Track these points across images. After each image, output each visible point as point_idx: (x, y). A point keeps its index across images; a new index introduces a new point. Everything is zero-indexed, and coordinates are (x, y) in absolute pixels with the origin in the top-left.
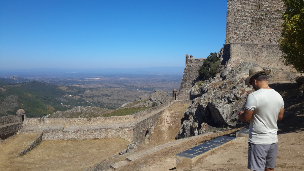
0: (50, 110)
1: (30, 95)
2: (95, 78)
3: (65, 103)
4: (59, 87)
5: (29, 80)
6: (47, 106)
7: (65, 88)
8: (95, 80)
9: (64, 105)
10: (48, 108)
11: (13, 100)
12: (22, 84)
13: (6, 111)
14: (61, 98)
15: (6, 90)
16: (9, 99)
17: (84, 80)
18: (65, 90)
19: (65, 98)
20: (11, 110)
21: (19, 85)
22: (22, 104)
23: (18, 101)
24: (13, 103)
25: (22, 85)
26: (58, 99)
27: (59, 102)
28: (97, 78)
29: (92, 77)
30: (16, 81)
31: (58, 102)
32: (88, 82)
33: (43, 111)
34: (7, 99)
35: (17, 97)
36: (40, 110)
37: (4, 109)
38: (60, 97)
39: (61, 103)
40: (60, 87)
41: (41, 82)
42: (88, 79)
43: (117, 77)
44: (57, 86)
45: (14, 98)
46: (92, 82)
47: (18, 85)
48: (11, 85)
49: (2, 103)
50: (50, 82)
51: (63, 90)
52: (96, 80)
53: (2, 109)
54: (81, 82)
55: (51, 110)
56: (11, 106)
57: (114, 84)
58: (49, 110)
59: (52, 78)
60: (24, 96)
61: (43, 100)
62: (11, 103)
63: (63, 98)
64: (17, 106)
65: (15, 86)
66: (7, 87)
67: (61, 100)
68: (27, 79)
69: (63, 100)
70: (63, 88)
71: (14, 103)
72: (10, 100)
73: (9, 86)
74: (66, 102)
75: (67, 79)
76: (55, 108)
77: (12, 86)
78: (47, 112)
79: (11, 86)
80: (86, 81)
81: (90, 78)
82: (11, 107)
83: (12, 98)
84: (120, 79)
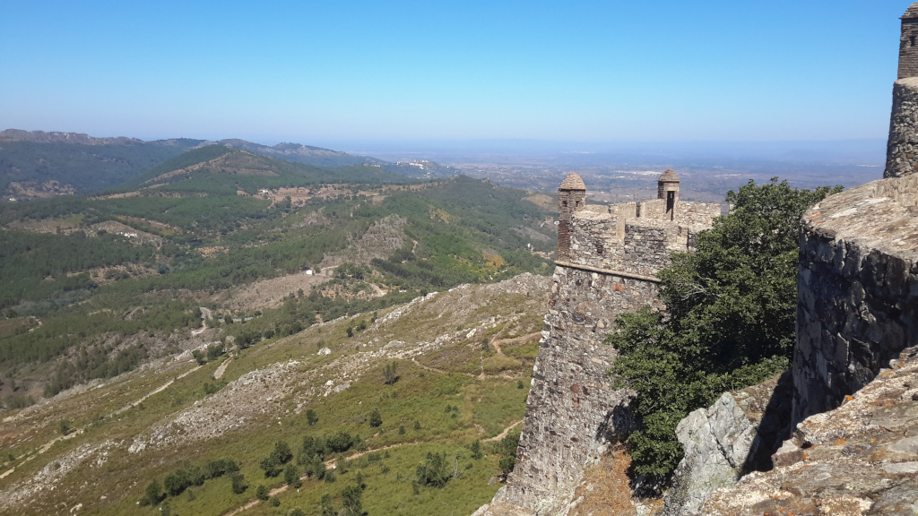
0: (491, 264)
1: (445, 216)
2: (645, 170)
3: (539, 246)
4: (528, 196)
5: (459, 173)
6: (484, 251)
7: (544, 200)
8: (644, 177)
9: (535, 250)
10: (485, 258)
11: (393, 230)
12: (430, 185)
13: (370, 259)
14: (530, 230)
15: (383, 198)
16: (382, 225)
17: (610, 175)
18: (546, 206)
19: (541, 230)
20: (383, 258)
21: (422, 185)
22: (416, 242)
23: (406, 232)
24: (391, 239)
25: (428, 187)
26: (520, 231)
27: (522, 242)
28: (650, 170)
29: (636, 169)
30: (425, 172)
31: (520, 239)
32: (623, 182)
33: (470, 265)
34: (376, 226)
35: (404, 220)
36: (462, 261)
37: (366, 254)
38: (530, 226)
39: (529, 245)
40: (531, 195)
41: (479, 181)
42: (622, 174)
43: (715, 169)
44: (524, 193)
45: (397, 223)
46: (634, 182)
47: (418, 187)
48: (401, 185)
49: (364, 237)
50: (513, 181)
51: (540, 204)
52: (647, 177)
53: (362, 252)
54: (601, 183)
55: (495, 264)
56: (385, 245)
57: (702, 190)
58: (487, 264)
59: (520, 168)
60: (429, 218)
61: (478, 232)
62: (385, 238)
63: (536, 230)
64: (400, 247)
65: (412, 187)
66: (390, 189)
67: (528, 236)
68: (452, 169)
69: (533, 234)
70: (541, 200)
71: (394, 239)
72: (383, 228)
73: (395, 188)
74: (544, 240)
75: (561, 172)
76: (505, 259)
77: (404, 188)
78: (480, 268)
79: (401, 187)
80: (614, 181)
81: (628, 170)
82: (386, 249)
83: (391, 223)
84: (726, 176)
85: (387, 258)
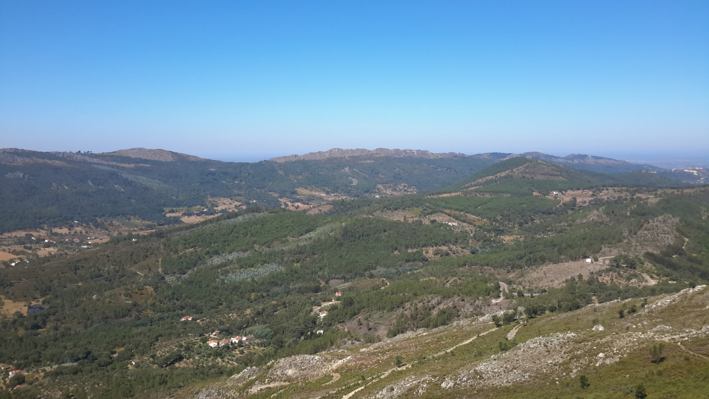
11: (666, 228)
12: (703, 189)
13: (643, 252)
15: (657, 200)
16: (656, 223)
20: (655, 252)
21: (696, 189)
22: (687, 240)
23: (678, 230)
24: (663, 235)
25: (701, 191)
30: (698, 177)
34: (650, 224)
35: (677, 220)
37: (639, 247)
45: (670, 221)
47: (691, 191)
48: (675, 188)
49: (638, 233)
53: (636, 246)
56: (658, 240)
60: (701, 218)
62: (658, 234)
64: (672, 243)
65: (685, 191)
66: (665, 192)
71: (667, 236)
72: (657, 226)
73: (669, 191)
77: (678, 191)
79: (675, 191)
82: (658, 244)
83: (665, 221)
85: (659, 253)
